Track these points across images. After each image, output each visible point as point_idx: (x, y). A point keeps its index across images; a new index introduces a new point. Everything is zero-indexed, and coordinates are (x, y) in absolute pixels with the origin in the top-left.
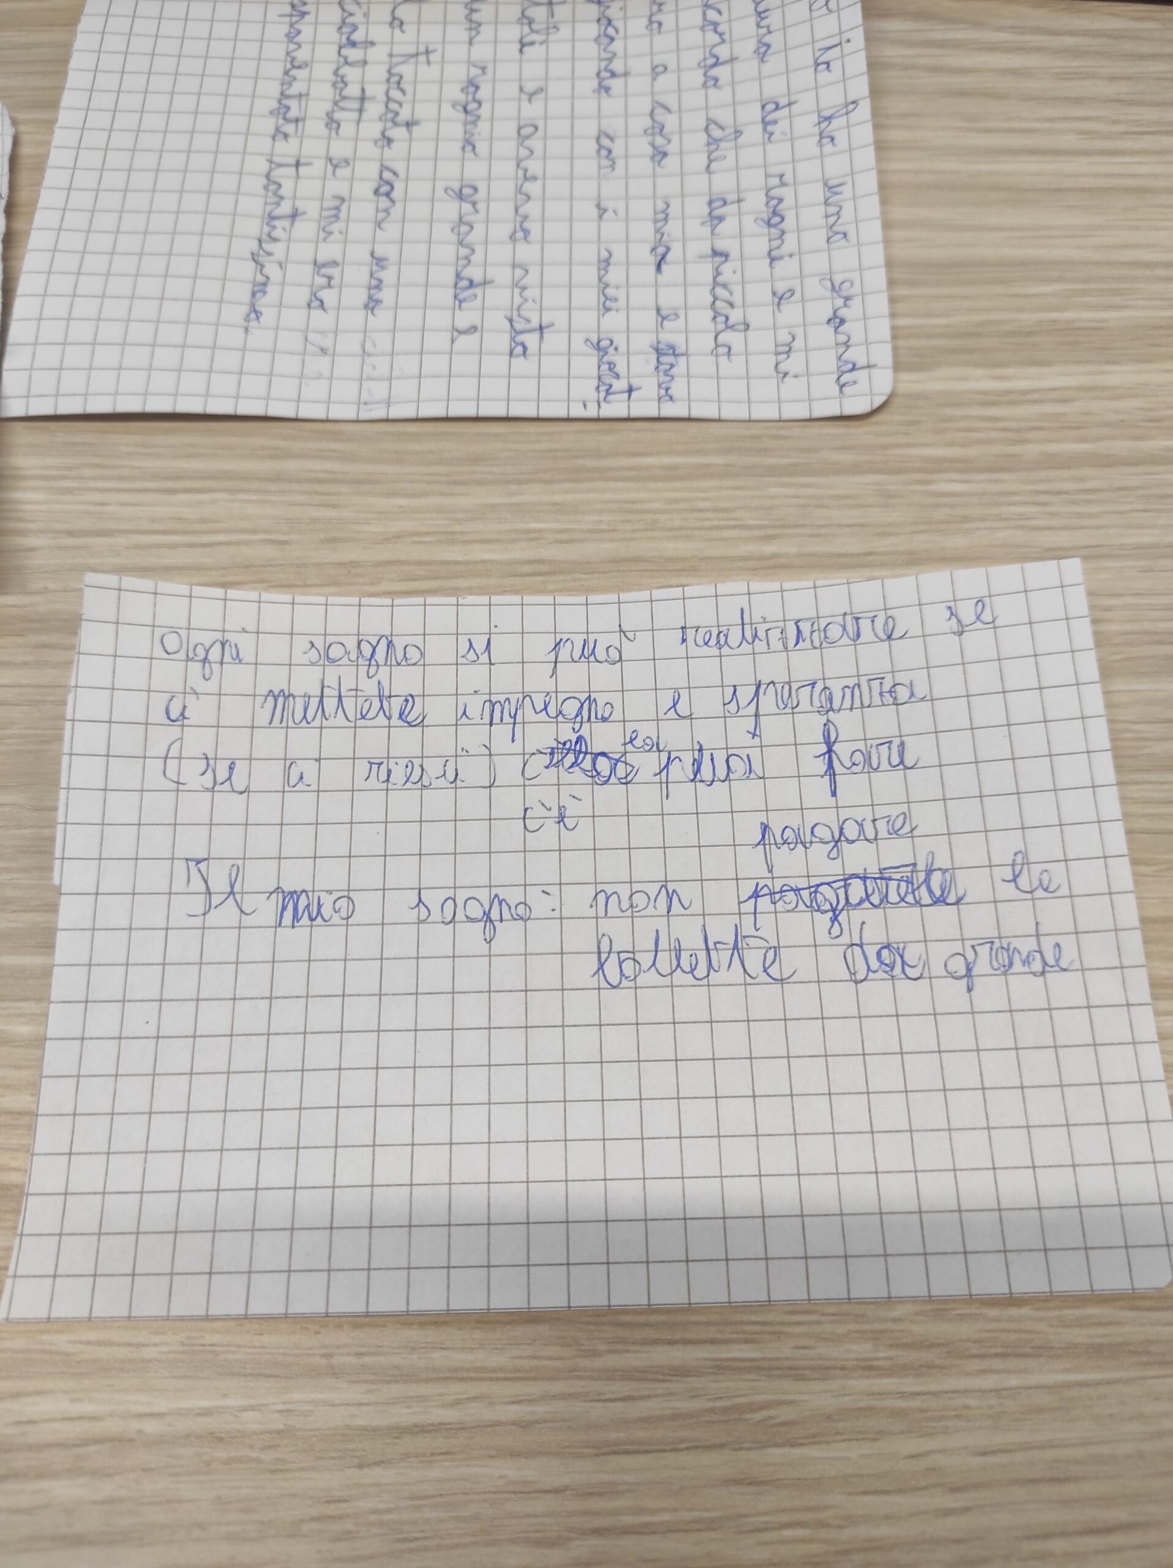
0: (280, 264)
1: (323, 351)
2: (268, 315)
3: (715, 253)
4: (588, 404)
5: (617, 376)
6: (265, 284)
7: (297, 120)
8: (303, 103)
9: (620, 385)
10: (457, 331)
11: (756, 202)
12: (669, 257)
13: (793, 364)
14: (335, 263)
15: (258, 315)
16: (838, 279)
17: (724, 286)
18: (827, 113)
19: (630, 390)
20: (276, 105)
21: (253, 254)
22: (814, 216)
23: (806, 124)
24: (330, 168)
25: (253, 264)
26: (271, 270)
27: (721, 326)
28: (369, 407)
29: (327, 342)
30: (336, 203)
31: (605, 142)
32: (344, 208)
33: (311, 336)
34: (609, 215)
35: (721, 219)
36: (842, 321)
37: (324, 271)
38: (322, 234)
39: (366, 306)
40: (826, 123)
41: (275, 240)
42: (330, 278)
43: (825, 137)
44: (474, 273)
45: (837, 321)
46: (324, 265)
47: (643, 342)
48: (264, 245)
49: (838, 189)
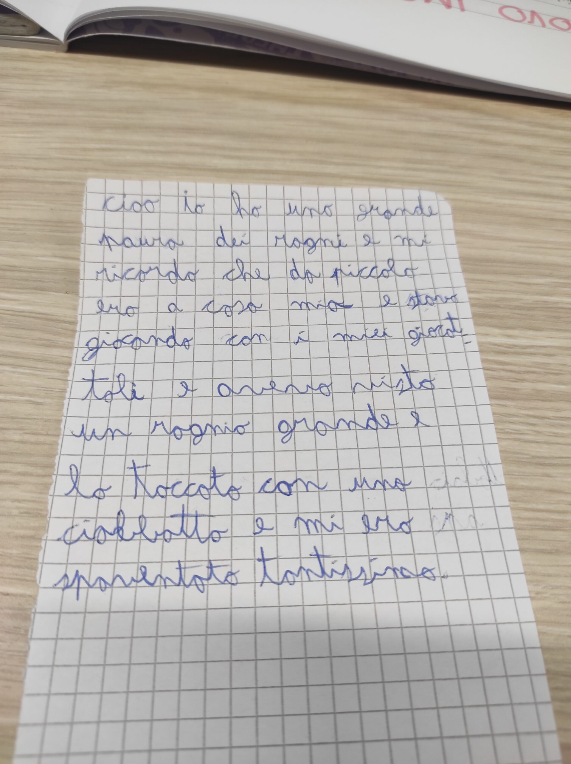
0: (371, 561)
1: (449, 516)
2: (424, 562)
3: (335, 275)
4: (466, 341)
5: (441, 326)
6: (394, 570)
7: (211, 567)
8: (188, 564)
9: (447, 325)
10: (417, 424)
11: (296, 253)
12: (340, 301)
13: (418, 238)
14: (365, 517)
15: (425, 570)
16: (358, 212)
17: (360, 272)
18: (235, 210)
19: (451, 319)
20: (193, 588)
21: (365, 584)
22: (311, 223)
23: (240, 222)
24: (264, 532)
25: (375, 582)
26: (379, 566)
27: (391, 273)
28: (492, 478)
29: (440, 515)
30: (302, 524)
31: (236, 341)
32: (305, 517)
33: (437, 527)
34: (304, 336)
35: (307, 272)
36: (388, 211)
37: (372, 525)
38: (335, 530)
39: (404, 490)
40: (242, 211)
41: (346, 567)
42: (378, 519)
43: (254, 211)
44: (362, 418)
45: (388, 214)
46: (368, 526)
47: (411, 314)
48: (354, 577)
49: (293, 209)
